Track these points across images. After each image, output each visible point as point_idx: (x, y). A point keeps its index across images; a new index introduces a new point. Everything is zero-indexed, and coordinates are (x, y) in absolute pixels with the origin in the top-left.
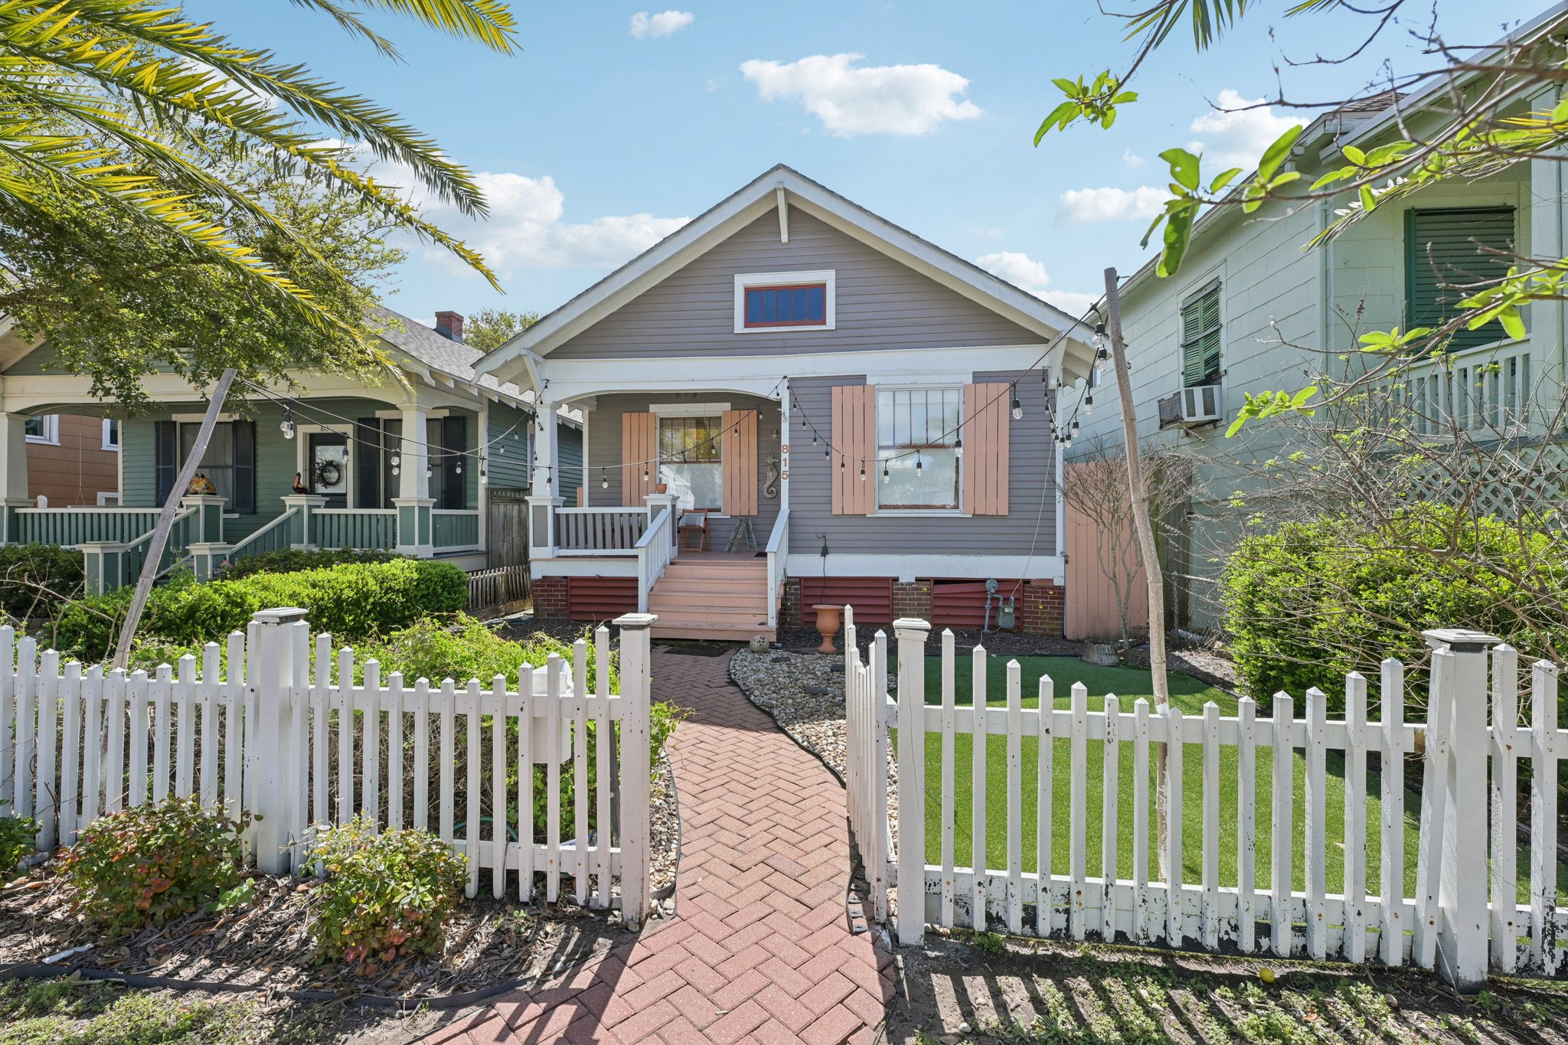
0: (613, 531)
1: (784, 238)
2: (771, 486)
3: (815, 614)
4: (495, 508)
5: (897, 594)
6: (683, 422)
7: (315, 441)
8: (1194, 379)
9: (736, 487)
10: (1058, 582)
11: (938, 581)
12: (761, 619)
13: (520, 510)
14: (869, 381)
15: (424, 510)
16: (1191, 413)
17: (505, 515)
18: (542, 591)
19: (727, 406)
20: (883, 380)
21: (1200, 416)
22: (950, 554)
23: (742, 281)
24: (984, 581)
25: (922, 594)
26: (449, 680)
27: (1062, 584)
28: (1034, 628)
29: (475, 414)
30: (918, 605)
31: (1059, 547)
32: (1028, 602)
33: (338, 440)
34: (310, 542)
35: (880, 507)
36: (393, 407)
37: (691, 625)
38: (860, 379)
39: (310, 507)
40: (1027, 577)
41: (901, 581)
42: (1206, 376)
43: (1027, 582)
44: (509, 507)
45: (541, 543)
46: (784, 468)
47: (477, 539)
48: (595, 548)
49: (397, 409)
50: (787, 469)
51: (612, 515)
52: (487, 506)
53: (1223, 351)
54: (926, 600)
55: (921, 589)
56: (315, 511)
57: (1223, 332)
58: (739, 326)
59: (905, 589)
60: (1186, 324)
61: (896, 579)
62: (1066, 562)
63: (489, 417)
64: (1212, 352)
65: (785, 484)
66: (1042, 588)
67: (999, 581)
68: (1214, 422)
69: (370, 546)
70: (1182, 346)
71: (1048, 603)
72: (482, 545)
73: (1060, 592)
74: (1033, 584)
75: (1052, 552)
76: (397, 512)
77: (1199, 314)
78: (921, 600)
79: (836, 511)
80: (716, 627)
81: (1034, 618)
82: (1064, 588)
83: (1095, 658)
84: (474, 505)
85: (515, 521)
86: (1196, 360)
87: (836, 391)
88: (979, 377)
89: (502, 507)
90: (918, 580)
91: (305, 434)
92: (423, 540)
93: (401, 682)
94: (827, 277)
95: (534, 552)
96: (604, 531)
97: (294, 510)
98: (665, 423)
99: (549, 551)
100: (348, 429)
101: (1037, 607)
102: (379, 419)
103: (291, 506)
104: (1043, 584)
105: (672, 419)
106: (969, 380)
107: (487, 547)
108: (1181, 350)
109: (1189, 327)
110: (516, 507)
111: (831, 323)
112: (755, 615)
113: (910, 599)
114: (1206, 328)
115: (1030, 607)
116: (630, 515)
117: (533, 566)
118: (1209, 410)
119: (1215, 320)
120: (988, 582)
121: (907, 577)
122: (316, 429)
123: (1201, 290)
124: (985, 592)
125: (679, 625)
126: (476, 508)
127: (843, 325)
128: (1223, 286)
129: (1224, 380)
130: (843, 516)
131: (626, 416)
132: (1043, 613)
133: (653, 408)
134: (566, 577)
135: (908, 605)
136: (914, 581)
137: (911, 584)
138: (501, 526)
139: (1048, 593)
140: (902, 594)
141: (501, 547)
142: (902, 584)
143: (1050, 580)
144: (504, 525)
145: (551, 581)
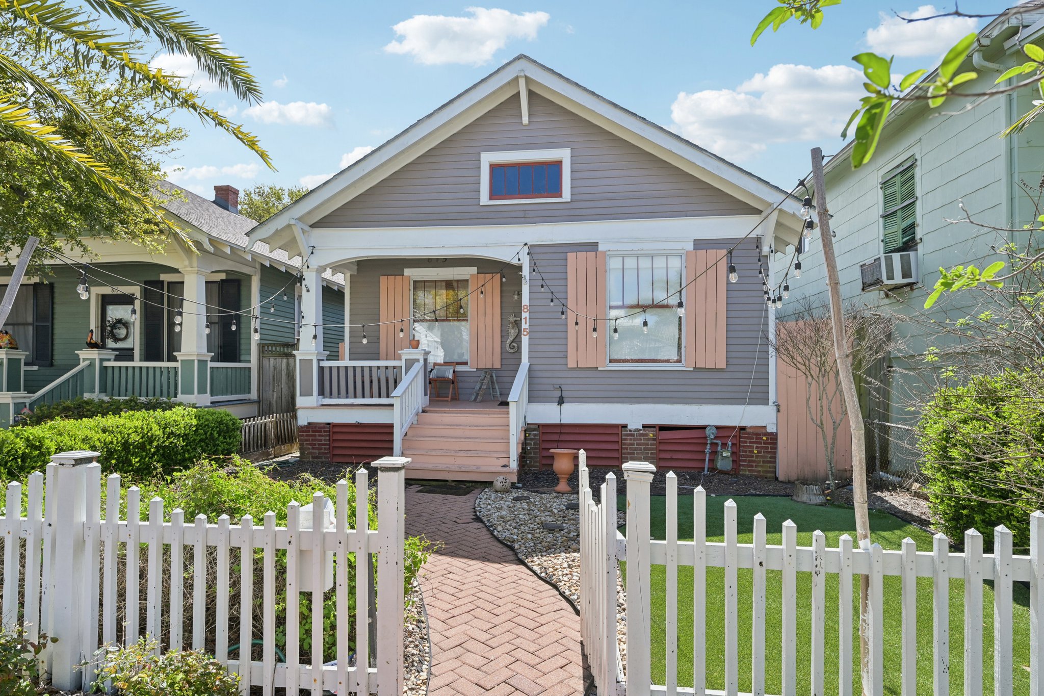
0: (371, 382)
1: (525, 119)
2: (512, 342)
3: (552, 457)
4: (265, 361)
5: (626, 439)
6: (435, 284)
7: (106, 301)
8: (893, 246)
9: (481, 343)
10: (771, 429)
11: (663, 428)
12: (503, 462)
13: (288, 364)
14: (601, 248)
15: (202, 363)
16: (891, 277)
17: (275, 368)
18: (307, 436)
19: (474, 270)
20: (613, 247)
21: (898, 279)
22: (674, 403)
23: (488, 158)
24: (703, 428)
25: (649, 439)
26: (225, 516)
27: (774, 431)
28: (749, 471)
29: (249, 277)
30: (645, 449)
31: (772, 397)
32: (744, 447)
33: (127, 300)
34: (101, 392)
35: (611, 361)
36: (176, 271)
37: (440, 467)
38: (593, 246)
39: (102, 360)
40: (743, 424)
41: (629, 427)
42: (904, 243)
43: (743, 429)
44: (279, 360)
45: (307, 393)
46: (525, 325)
47: (250, 389)
48: (355, 397)
49: (180, 272)
50: (527, 326)
51: (370, 368)
52: (259, 359)
53: (919, 220)
54: (652, 444)
55: (647, 435)
56: (106, 364)
57: (918, 203)
58: (485, 199)
59: (633, 435)
60: (885, 196)
61: (625, 426)
62: (778, 411)
63: (261, 280)
64: (909, 222)
65: (525, 340)
66: (757, 434)
67: (718, 428)
68: (910, 285)
69: (154, 395)
70: (882, 216)
71: (762, 448)
72: (254, 395)
73: (773, 437)
74: (748, 430)
75: (765, 401)
76: (177, 365)
77: (897, 188)
78: (647, 444)
79: (571, 364)
80: (463, 469)
81: (749, 461)
82: (777, 434)
83: (805, 498)
84: (246, 358)
85: (284, 373)
86: (895, 228)
87: (571, 256)
88: (700, 244)
89: (272, 361)
90: (644, 426)
91: (97, 295)
92: (202, 391)
93: (182, 518)
94: (564, 155)
95: (300, 401)
96: (363, 382)
97: (87, 362)
98: (419, 285)
99: (313, 400)
100: (135, 290)
101: (752, 452)
102: (163, 282)
103: (84, 360)
104: (758, 431)
105: (424, 281)
106: (690, 246)
107: (259, 397)
108: (881, 220)
109: (888, 199)
110: (285, 360)
111: (567, 195)
112: (498, 458)
113: (638, 444)
114: (903, 200)
115: (746, 452)
116: (387, 368)
117: (300, 414)
118: (906, 274)
119: (911, 193)
120: (708, 429)
121: (634, 424)
122: (107, 290)
123: (898, 166)
124: (705, 438)
125: (430, 467)
126: (249, 361)
127: (576, 197)
128: (918, 163)
129: (919, 247)
130: (577, 369)
131: (383, 279)
132: (757, 457)
133: (408, 272)
134: (329, 424)
135: (636, 449)
136: (641, 428)
137: (638, 430)
138: (271, 378)
139: (761, 439)
140: (631, 440)
141: (271, 396)
142: (630, 431)
143: (765, 427)
144: (274, 377)
145: (316, 427)
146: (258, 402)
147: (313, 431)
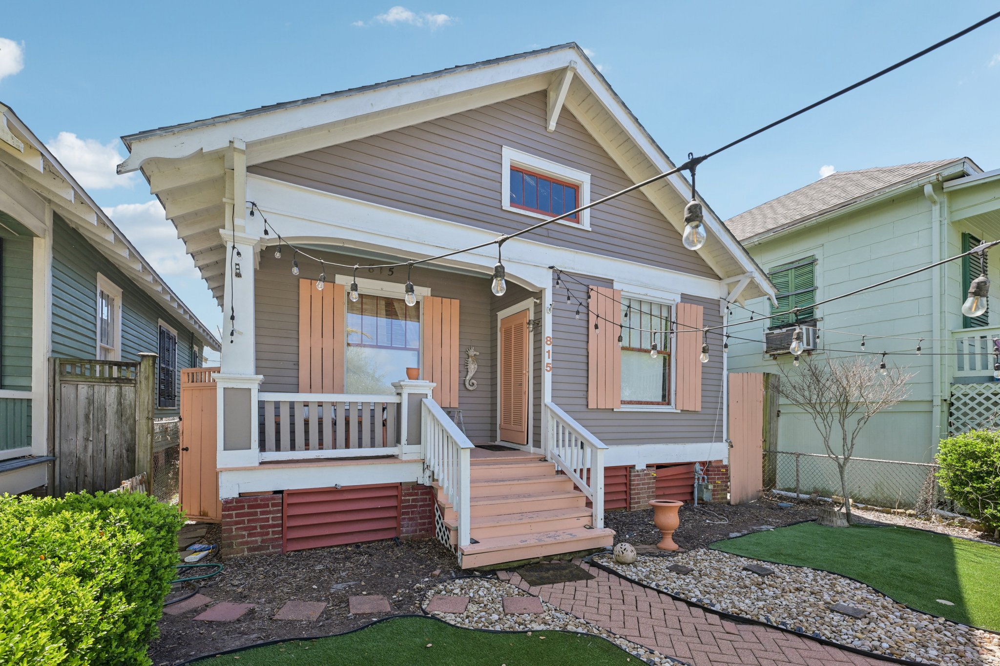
1: (551, 128)
2: (472, 378)
4: (67, 391)
5: (634, 480)
6: (376, 301)
8: (781, 322)
10: (725, 463)
11: (659, 467)
12: (584, 521)
14: (616, 286)
17: (90, 401)
19: (427, 291)
20: (623, 287)
22: (667, 443)
24: (692, 464)
25: (650, 479)
27: (728, 463)
30: (648, 488)
31: (725, 435)
32: (711, 479)
35: (622, 403)
38: (610, 283)
40: (710, 459)
41: (637, 468)
43: (710, 462)
44: (99, 388)
46: (547, 360)
47: (29, 437)
48: (320, 448)
50: (549, 361)
52: (53, 385)
54: (653, 484)
55: (649, 474)
57: (818, 292)
58: (505, 204)
59: (639, 476)
61: (633, 467)
62: (730, 446)
65: (548, 376)
66: (718, 467)
67: (701, 463)
68: (808, 351)
71: (721, 479)
72: (39, 446)
73: (727, 469)
74: (713, 464)
75: (719, 439)
78: (650, 483)
79: (592, 405)
81: (713, 491)
82: (729, 466)
84: (22, 382)
87: (592, 290)
88: (684, 298)
89: (82, 388)
90: (648, 466)
94: (583, 179)
95: (224, 458)
99: (253, 455)
101: (715, 484)
104: (718, 465)
109: (777, 287)
111: (586, 224)
112: (578, 518)
113: (643, 484)
117: (224, 480)
119: (809, 284)
120: (696, 464)
121: (640, 465)
126: (29, 388)
128: (819, 262)
129: (820, 323)
130: (596, 408)
131: (305, 285)
132: (719, 488)
133: (340, 279)
134: (281, 492)
135: (642, 489)
136: (645, 468)
137: (643, 470)
138: (81, 419)
139: (720, 471)
140: (638, 480)
141: (80, 448)
142: (638, 471)
143: (721, 461)
144: (87, 417)
145: (256, 500)
146: (52, 460)
147: (250, 507)
